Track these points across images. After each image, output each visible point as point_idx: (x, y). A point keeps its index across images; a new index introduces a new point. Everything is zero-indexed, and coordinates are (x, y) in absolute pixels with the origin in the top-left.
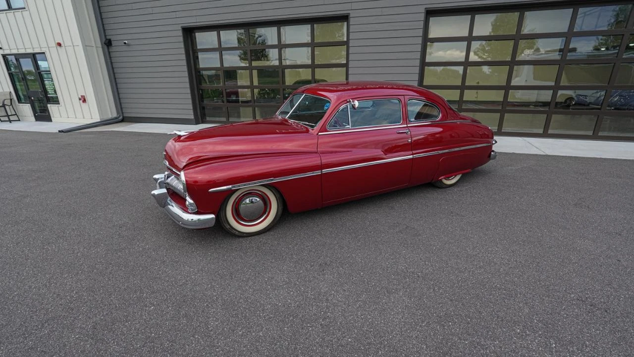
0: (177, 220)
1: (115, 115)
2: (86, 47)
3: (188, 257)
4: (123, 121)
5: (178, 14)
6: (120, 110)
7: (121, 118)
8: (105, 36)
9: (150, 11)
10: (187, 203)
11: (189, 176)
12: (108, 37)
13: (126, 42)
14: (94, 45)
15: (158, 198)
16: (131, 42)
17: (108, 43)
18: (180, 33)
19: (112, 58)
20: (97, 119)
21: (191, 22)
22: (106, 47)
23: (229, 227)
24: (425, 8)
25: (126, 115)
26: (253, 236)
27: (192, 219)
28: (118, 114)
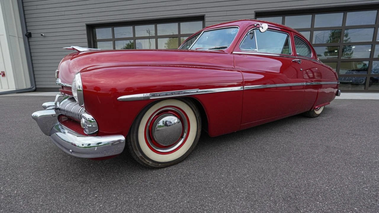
0: (66, 148)
1: (29, 86)
2: (9, 36)
3: (79, 204)
4: (35, 91)
5: (84, 16)
6: (34, 83)
7: (34, 88)
8: (27, 30)
9: (63, 13)
10: (83, 121)
11: (87, 79)
12: (29, 31)
13: (43, 34)
14: (17, 36)
15: (42, 122)
16: (47, 35)
17: (28, 36)
18: (85, 28)
19: (31, 46)
20: (13, 88)
21: (93, 20)
22: (26, 38)
23: (141, 155)
24: (255, 11)
25: (38, 87)
26: (169, 166)
27: (89, 145)
28: (31, 86)
